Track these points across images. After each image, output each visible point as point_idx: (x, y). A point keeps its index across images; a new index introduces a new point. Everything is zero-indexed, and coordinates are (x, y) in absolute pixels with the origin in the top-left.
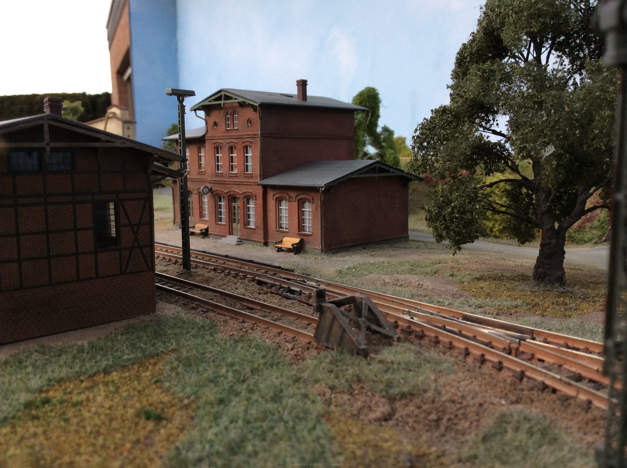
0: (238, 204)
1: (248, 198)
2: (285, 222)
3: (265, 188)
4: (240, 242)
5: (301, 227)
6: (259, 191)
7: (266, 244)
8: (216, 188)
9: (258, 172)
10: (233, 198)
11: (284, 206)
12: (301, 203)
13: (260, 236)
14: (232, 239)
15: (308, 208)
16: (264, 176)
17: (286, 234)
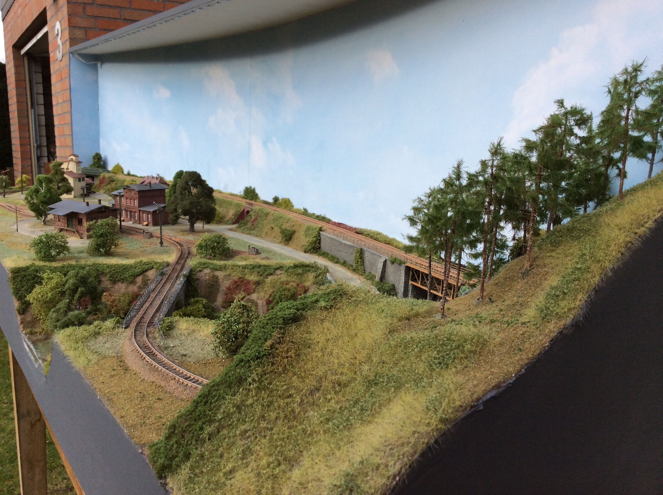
0: (132, 213)
1: (135, 212)
2: (144, 219)
3: (140, 210)
4: (133, 223)
5: (148, 220)
6: (138, 211)
7: (140, 224)
8: (127, 209)
9: (138, 206)
10: (131, 212)
11: (144, 215)
12: (148, 214)
13: (138, 222)
14: (131, 222)
15: (149, 216)
16: (139, 207)
17: (144, 221)
